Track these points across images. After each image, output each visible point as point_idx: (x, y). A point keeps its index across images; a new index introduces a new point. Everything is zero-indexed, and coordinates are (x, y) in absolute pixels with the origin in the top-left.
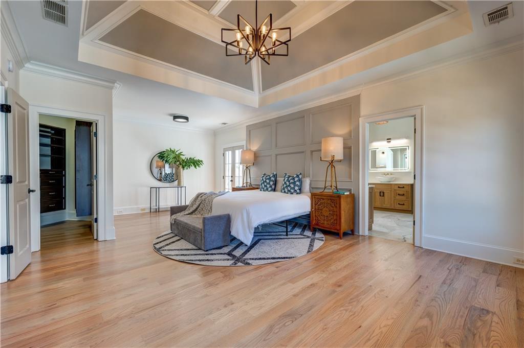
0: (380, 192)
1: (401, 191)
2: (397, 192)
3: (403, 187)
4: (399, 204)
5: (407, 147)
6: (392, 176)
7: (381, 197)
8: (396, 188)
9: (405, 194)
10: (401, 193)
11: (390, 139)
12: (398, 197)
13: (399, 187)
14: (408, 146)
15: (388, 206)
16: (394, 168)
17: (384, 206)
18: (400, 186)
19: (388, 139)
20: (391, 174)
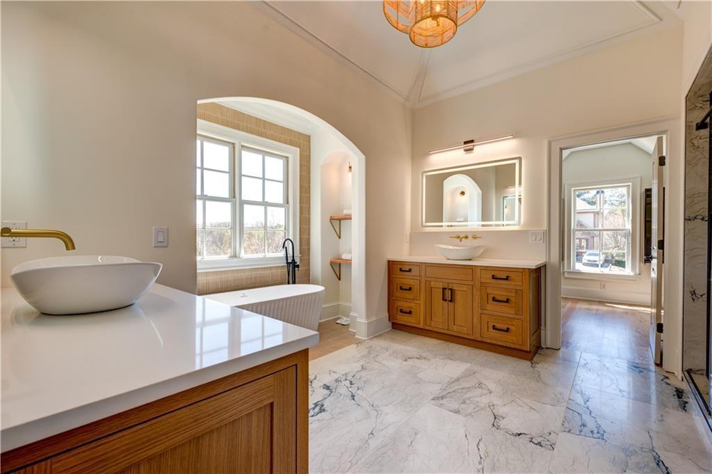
0: (444, 289)
1: (500, 290)
2: (489, 291)
3: (507, 278)
4: (494, 328)
5: (517, 162)
6: (476, 243)
7: (445, 303)
8: (487, 278)
9: (513, 299)
10: (502, 295)
11: (472, 141)
12: (492, 307)
13: (494, 277)
14: (520, 159)
15: (464, 331)
16: (483, 220)
17: (455, 330)
18: (498, 275)
19: (465, 143)
20: (475, 238)
